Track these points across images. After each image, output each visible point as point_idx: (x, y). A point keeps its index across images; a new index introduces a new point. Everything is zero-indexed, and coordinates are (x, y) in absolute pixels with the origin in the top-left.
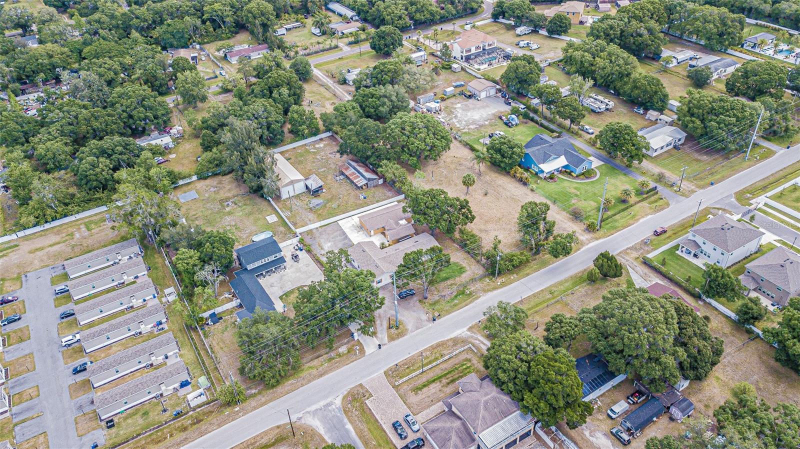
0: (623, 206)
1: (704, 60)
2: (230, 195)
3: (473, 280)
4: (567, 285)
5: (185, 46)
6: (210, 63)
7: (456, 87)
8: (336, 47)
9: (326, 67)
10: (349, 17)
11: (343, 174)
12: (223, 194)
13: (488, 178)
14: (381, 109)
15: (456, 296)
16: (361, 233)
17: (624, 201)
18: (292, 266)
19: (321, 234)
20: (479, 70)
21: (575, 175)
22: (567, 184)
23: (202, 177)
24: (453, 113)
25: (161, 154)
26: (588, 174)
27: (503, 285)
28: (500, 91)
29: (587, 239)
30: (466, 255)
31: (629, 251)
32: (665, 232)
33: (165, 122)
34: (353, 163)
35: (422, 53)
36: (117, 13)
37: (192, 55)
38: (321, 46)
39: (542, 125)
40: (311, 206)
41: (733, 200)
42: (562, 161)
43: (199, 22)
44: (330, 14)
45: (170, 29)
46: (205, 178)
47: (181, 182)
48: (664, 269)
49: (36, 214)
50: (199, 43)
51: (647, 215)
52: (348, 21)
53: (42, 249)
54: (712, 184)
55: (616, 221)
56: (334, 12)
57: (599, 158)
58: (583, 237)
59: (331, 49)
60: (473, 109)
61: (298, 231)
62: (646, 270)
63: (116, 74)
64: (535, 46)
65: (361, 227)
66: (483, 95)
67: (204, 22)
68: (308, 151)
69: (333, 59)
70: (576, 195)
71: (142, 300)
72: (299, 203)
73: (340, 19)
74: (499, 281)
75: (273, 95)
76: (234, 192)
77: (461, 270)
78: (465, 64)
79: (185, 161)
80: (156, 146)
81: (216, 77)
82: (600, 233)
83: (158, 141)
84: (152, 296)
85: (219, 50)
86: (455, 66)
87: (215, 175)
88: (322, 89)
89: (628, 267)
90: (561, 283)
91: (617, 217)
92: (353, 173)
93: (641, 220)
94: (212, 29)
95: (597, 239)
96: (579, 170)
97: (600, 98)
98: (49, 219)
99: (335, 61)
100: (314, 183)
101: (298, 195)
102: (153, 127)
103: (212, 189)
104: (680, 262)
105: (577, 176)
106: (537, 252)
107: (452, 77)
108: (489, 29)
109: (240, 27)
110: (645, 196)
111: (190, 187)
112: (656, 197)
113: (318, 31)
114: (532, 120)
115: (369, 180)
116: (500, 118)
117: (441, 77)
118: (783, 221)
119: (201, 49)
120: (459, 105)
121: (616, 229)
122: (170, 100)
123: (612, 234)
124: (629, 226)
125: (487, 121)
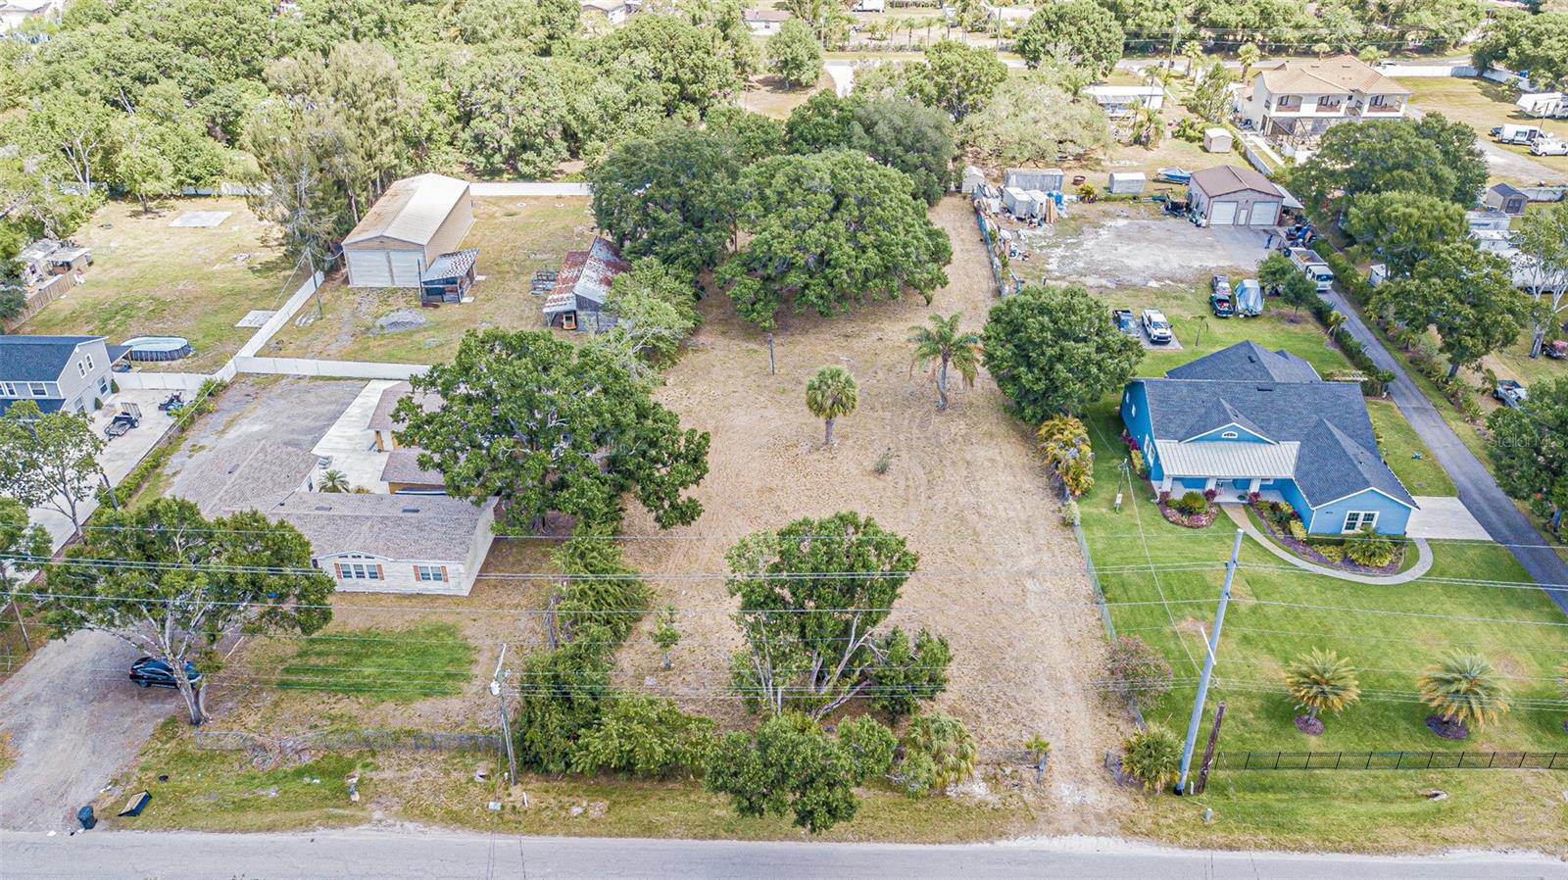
7: (1165, 178)
17: (1439, 725)
21: (1300, 534)
24: (1077, 232)
26: (1366, 549)
27: (510, 821)
28: (1298, 219)
29: (1082, 809)
35: (1146, 90)
40: (383, 321)
42: (1278, 460)
51: (1519, 842)
57: (1489, 513)
58: (1078, 791)
60: (1155, 242)
61: (242, 364)
64: (1549, 145)
74: (523, 795)
77: (446, 682)
78: (1260, 142)
86: (1213, 132)
105: (1309, 542)
107: (1181, 157)
114: (1321, 315)
115: (583, 303)
116: (1214, 282)
117: (1148, 153)
120: (1120, 221)
123: (1230, 848)
124: (1361, 850)
125: (1158, 280)
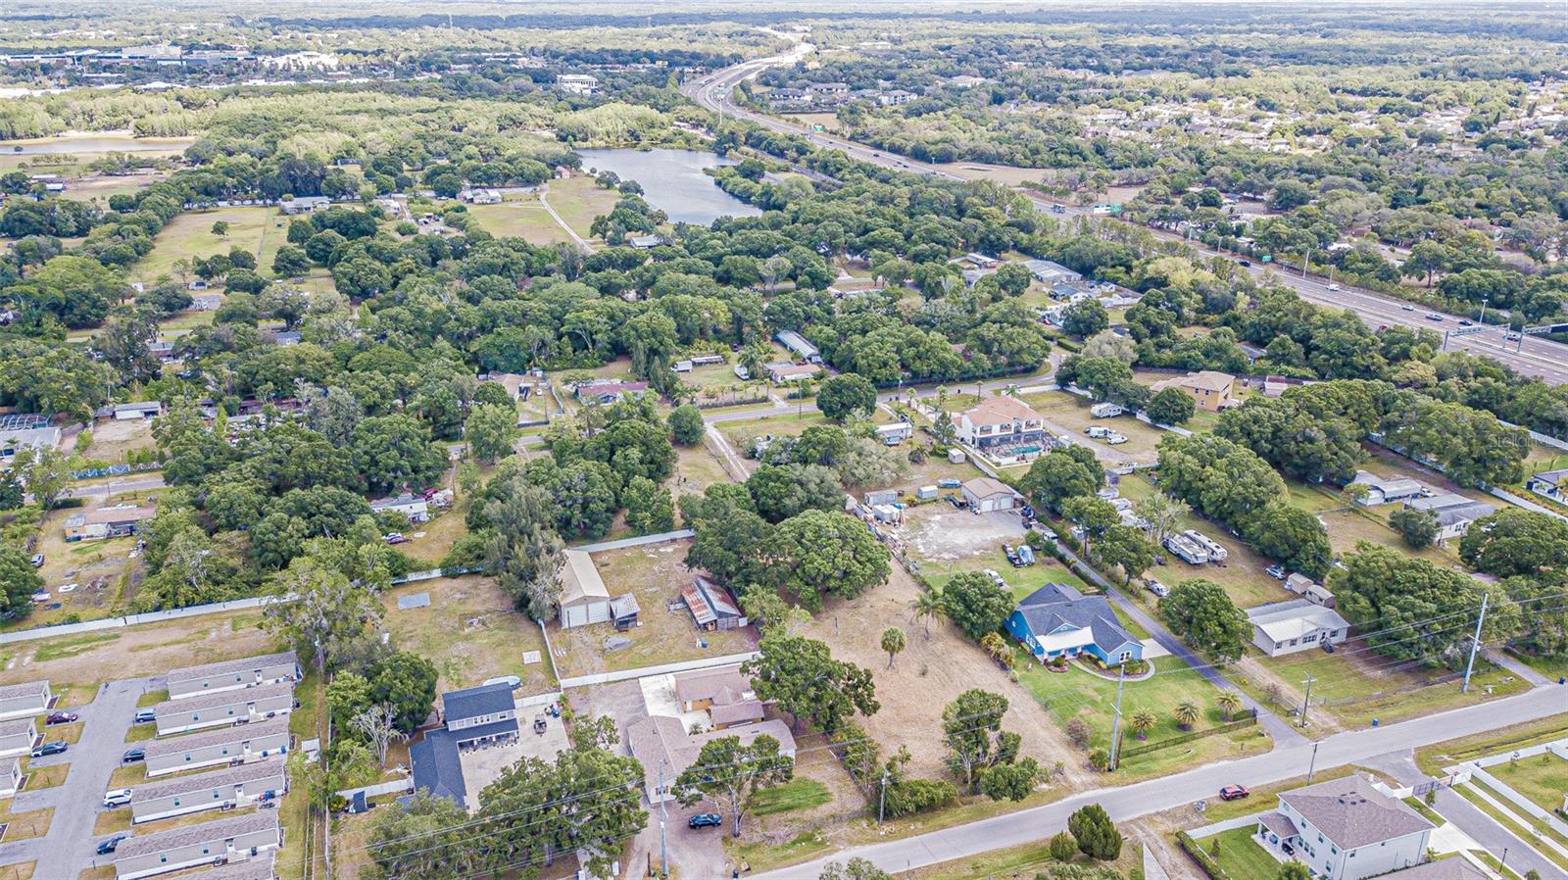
0: (1178, 735)
1: (1440, 499)
2: (481, 608)
3: (836, 818)
4: (1012, 858)
5: (520, 371)
6: (549, 400)
7: (945, 486)
8: (765, 400)
9: (734, 429)
10: (806, 355)
11: (682, 600)
12: (471, 606)
13: (940, 646)
14: (787, 501)
15: (794, 843)
16: (672, 704)
18: (529, 739)
19: (602, 694)
20: (998, 464)
22: (1083, 679)
23: (450, 572)
24: (920, 527)
25: (402, 528)
26: (1133, 667)
27: (889, 837)
28: (1022, 503)
30: (841, 773)
31: (1159, 819)
32: (1244, 795)
33: (428, 479)
34: (705, 584)
35: (903, 426)
36: (428, 310)
37: (523, 385)
38: (738, 396)
39: (1076, 571)
40: (606, 645)
41: (1409, 760)
42: (1084, 636)
43: (550, 335)
44: (777, 348)
45: (499, 341)
46: (454, 577)
47: (412, 577)
48: (1211, 862)
49: (163, 590)
50: (544, 370)
51: (1219, 759)
52: (801, 360)
53: (151, 647)
54: (1375, 724)
55: (1153, 760)
56: (785, 346)
57: (1163, 642)
58: (1078, 778)
59: (755, 401)
60: (961, 527)
61: (564, 683)
62: (1179, 859)
63: (383, 397)
64: (1116, 438)
65: (674, 695)
66: (986, 506)
67: (560, 337)
68: (642, 556)
69: (752, 417)
70: (1093, 702)
71: (260, 753)
72: (589, 638)
73: (788, 356)
74: (887, 828)
75: (615, 458)
76: (490, 606)
77: (823, 797)
78: (975, 452)
79: (435, 546)
80: (398, 514)
81: (547, 423)
82: (1112, 777)
83: (404, 508)
84: (279, 750)
85: (567, 382)
86: (954, 452)
87: (473, 573)
88: (712, 464)
89: (1145, 847)
90: (1001, 853)
92: (699, 601)
93: (1204, 767)
94: (570, 349)
95: (1102, 785)
96: (1112, 657)
97: (1204, 539)
98: (182, 602)
99: (756, 421)
100: (622, 609)
101: (592, 626)
102: (405, 485)
103: (458, 596)
104: (1252, 856)
105: (1109, 668)
106: (975, 789)
107: (945, 471)
108: (1046, 401)
109: (619, 351)
110: (1228, 724)
111: (424, 586)
112: (1252, 729)
113: (744, 371)
114: (1062, 559)
115: (721, 615)
116: (1004, 548)
117: (925, 468)
118: (1501, 817)
119: (544, 379)
120: (937, 517)
121: (1149, 774)
122: (454, 450)
123: (1136, 783)
125: (977, 550)
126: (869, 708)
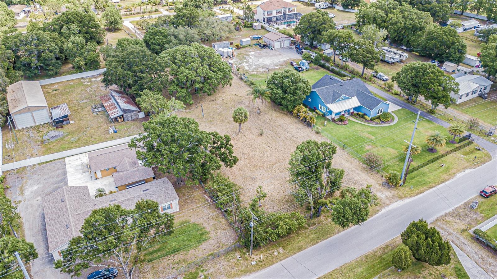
0: (431, 157)
7: (254, 39)
11: (102, 105)
16: (86, 175)
17: (431, 150)
20: (278, 28)
21: (369, 119)
24: (244, 58)
26: (383, 118)
28: (295, 43)
29: (387, 198)
31: (449, 219)
32: (496, 192)
39: (333, 71)
40: (46, 138)
42: (354, 102)
51: (465, 168)
55: (424, 174)
57: (396, 103)
58: (382, 194)
60: (266, 56)
62: (483, 252)
66: (277, 45)
70: (371, 141)
72: (34, 134)
77: (202, 237)
82: (405, 189)
86: (255, 24)
91: (425, 169)
93: (459, 175)
95: (401, 198)
96: (373, 113)
97: (393, 50)
100: (57, 113)
106: (317, 214)
110: (457, 145)
114: (323, 66)
115: (125, 111)
116: (292, 64)
120: (252, 53)
121: (427, 185)
123: (421, 192)
124: (443, 182)
125: (277, 66)
126: (231, 161)
